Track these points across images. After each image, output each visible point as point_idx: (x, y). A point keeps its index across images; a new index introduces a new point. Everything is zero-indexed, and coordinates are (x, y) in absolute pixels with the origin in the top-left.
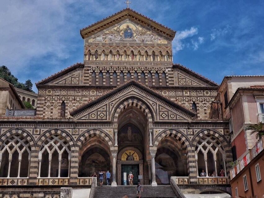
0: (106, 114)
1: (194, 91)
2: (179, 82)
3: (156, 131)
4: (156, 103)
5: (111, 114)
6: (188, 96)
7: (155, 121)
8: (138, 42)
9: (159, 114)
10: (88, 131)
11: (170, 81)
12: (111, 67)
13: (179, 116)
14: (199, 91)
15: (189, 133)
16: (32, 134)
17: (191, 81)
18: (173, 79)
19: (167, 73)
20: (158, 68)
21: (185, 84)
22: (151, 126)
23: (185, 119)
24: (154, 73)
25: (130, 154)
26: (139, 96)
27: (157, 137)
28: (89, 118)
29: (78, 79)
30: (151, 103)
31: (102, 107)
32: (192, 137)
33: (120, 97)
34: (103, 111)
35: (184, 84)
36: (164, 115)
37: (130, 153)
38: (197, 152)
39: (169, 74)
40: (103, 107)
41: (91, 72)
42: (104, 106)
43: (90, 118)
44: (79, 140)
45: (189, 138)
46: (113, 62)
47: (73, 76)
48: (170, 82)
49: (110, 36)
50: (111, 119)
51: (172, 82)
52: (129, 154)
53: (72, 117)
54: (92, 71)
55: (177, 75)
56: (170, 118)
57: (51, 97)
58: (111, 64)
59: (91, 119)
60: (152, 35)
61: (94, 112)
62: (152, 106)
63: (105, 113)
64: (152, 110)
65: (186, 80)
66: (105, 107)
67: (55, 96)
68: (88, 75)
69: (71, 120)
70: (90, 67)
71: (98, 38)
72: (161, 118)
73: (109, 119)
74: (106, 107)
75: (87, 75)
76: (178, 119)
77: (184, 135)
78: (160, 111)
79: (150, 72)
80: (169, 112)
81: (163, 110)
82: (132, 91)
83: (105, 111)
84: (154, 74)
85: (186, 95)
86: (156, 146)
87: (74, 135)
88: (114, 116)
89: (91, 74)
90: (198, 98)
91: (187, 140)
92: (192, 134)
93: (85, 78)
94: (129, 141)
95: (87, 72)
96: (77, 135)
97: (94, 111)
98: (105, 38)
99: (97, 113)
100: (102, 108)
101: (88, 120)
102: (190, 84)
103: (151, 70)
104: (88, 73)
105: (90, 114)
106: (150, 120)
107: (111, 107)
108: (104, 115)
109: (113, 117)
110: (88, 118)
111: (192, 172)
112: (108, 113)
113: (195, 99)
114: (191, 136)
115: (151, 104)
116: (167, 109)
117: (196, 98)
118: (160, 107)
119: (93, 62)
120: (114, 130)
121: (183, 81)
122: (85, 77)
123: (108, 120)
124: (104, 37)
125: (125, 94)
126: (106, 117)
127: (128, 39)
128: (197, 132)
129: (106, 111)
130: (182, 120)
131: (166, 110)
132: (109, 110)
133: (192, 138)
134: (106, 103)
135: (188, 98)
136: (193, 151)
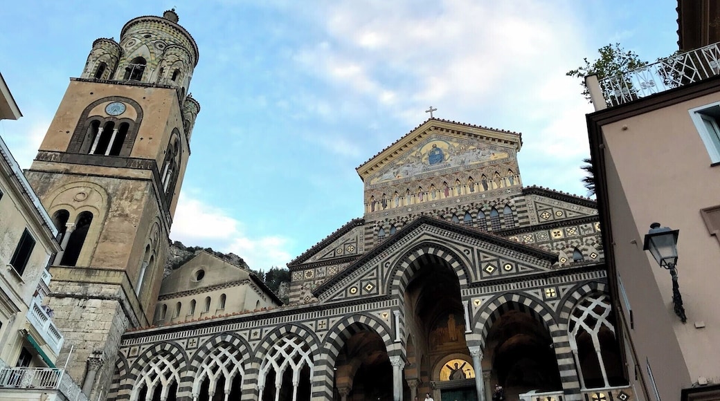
0: (378, 283)
1: (574, 229)
2: (538, 218)
3: (477, 303)
4: (472, 249)
5: (387, 282)
6: (562, 240)
7: (474, 281)
8: (453, 166)
9: (480, 267)
10: (344, 321)
11: (520, 218)
12: (410, 215)
13: (523, 264)
14: (583, 226)
15: (549, 295)
16: (247, 339)
17: (563, 211)
18: (526, 214)
19: (513, 206)
20: (494, 201)
21: (551, 218)
22: (464, 293)
23: (536, 269)
24: (489, 211)
25: (457, 367)
26: (438, 241)
27: (480, 312)
28: (346, 295)
29: (354, 245)
30: (462, 249)
31: (368, 272)
32: (557, 302)
33: (402, 249)
34: (371, 279)
35: (549, 219)
36: (490, 269)
37: (456, 365)
38: (573, 335)
39: (517, 207)
40: (372, 273)
41: (376, 230)
42: (373, 269)
43: (349, 295)
44: (328, 339)
45: (551, 306)
46: (412, 207)
47: (347, 242)
48: (520, 221)
49: (406, 168)
50: (385, 292)
51: (525, 220)
52: (454, 368)
53: (315, 299)
54: (378, 228)
55: (534, 206)
56: (503, 272)
57: (312, 282)
58: (410, 210)
59: (349, 298)
60: (478, 151)
61: (356, 283)
62: (464, 255)
63: (374, 282)
64: (466, 262)
65: (552, 211)
66: (375, 271)
67: (319, 279)
68: (372, 235)
69: (315, 305)
70: (375, 222)
71: (386, 175)
72: (485, 275)
73: (383, 292)
74: (377, 271)
75: (369, 236)
76: (520, 270)
77: (539, 302)
78: (480, 262)
79: (480, 210)
80: (501, 261)
81: (488, 259)
82: (425, 234)
83: (374, 279)
84: (488, 213)
85: (558, 237)
86: (479, 331)
87: (320, 331)
88: (391, 284)
89: (376, 233)
90: (584, 239)
91: (547, 310)
92: (556, 296)
93: (367, 242)
94: (452, 341)
95: (369, 231)
96: (325, 330)
97: (354, 282)
98: (398, 173)
99: (361, 284)
100: (369, 275)
101: (343, 299)
102: (563, 216)
103: (481, 206)
104: (372, 233)
105: (348, 289)
106: (463, 282)
107: (386, 270)
108: (374, 286)
109: (391, 287)
110: (344, 297)
111: (567, 379)
112: (380, 281)
113: (577, 242)
114: (554, 302)
115: (462, 251)
116: (495, 256)
117: (579, 240)
118: (481, 254)
119: (379, 214)
120: (392, 313)
121: (547, 214)
122: (366, 239)
123: (380, 294)
124: (396, 170)
125: (411, 243)
126: (378, 289)
127: (436, 166)
128: (566, 291)
129: (377, 279)
130: (530, 272)
131: (493, 258)
132: (382, 275)
133: (556, 305)
134: (377, 264)
135: (562, 244)
136: (563, 333)
